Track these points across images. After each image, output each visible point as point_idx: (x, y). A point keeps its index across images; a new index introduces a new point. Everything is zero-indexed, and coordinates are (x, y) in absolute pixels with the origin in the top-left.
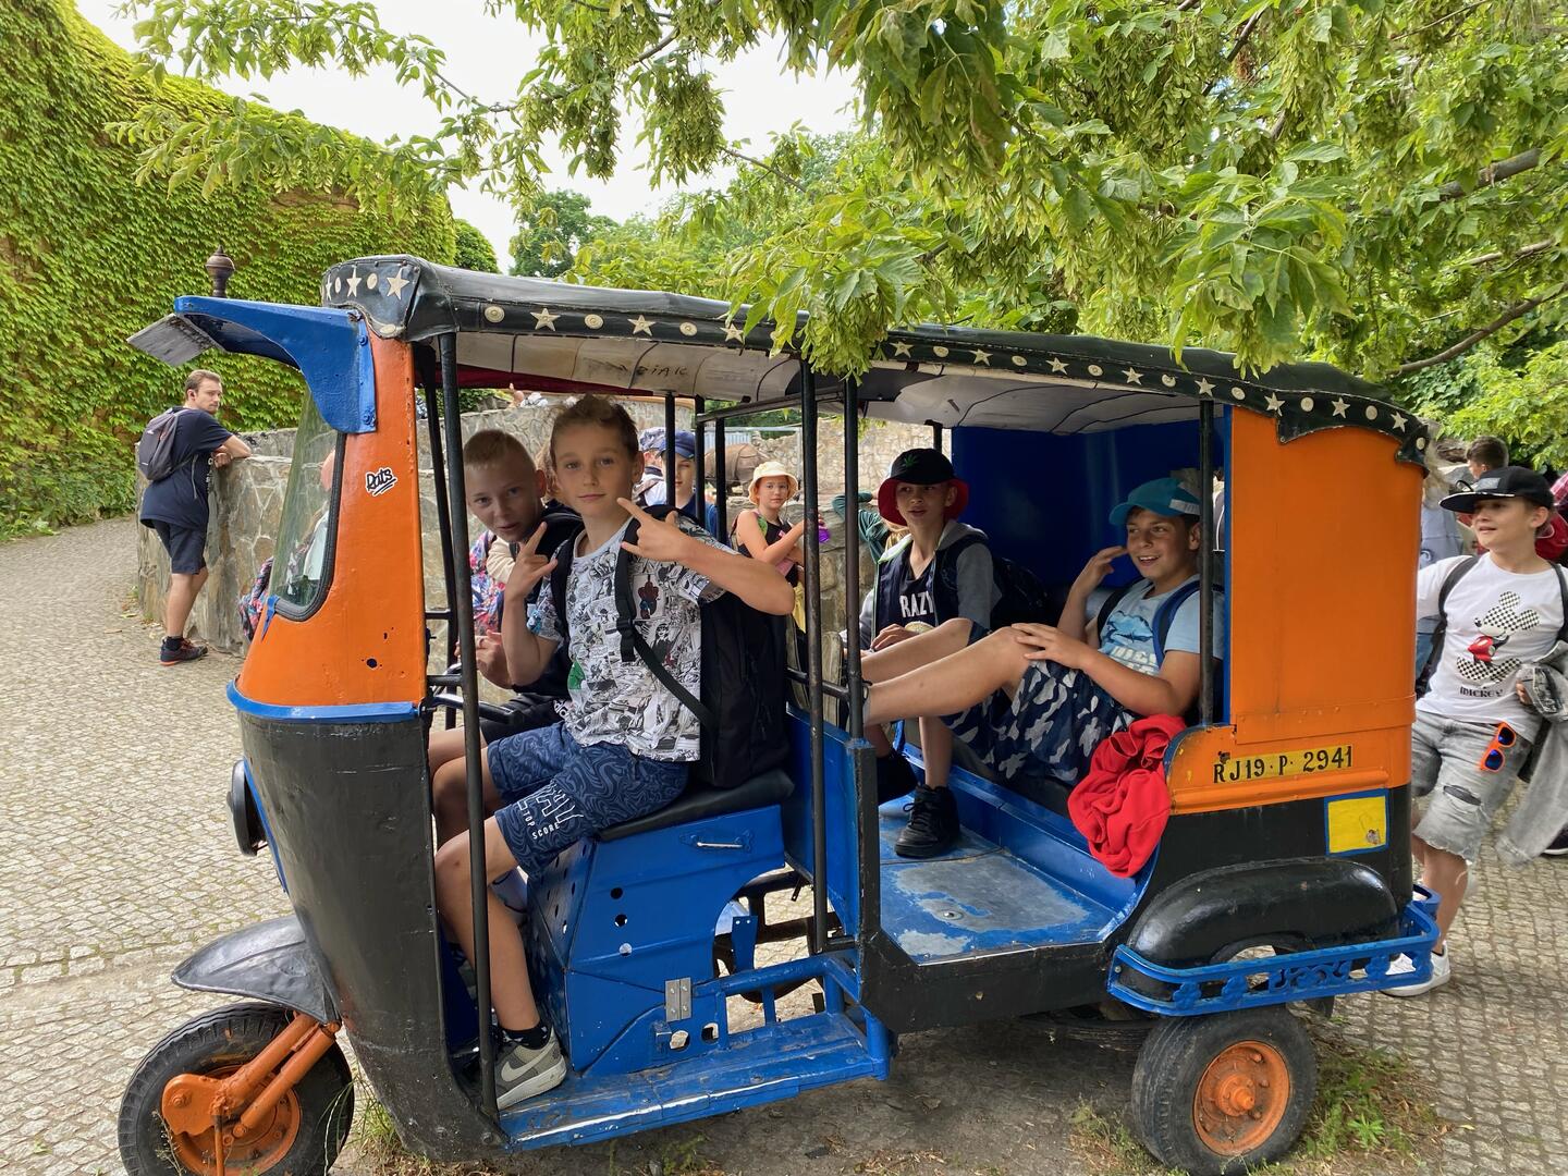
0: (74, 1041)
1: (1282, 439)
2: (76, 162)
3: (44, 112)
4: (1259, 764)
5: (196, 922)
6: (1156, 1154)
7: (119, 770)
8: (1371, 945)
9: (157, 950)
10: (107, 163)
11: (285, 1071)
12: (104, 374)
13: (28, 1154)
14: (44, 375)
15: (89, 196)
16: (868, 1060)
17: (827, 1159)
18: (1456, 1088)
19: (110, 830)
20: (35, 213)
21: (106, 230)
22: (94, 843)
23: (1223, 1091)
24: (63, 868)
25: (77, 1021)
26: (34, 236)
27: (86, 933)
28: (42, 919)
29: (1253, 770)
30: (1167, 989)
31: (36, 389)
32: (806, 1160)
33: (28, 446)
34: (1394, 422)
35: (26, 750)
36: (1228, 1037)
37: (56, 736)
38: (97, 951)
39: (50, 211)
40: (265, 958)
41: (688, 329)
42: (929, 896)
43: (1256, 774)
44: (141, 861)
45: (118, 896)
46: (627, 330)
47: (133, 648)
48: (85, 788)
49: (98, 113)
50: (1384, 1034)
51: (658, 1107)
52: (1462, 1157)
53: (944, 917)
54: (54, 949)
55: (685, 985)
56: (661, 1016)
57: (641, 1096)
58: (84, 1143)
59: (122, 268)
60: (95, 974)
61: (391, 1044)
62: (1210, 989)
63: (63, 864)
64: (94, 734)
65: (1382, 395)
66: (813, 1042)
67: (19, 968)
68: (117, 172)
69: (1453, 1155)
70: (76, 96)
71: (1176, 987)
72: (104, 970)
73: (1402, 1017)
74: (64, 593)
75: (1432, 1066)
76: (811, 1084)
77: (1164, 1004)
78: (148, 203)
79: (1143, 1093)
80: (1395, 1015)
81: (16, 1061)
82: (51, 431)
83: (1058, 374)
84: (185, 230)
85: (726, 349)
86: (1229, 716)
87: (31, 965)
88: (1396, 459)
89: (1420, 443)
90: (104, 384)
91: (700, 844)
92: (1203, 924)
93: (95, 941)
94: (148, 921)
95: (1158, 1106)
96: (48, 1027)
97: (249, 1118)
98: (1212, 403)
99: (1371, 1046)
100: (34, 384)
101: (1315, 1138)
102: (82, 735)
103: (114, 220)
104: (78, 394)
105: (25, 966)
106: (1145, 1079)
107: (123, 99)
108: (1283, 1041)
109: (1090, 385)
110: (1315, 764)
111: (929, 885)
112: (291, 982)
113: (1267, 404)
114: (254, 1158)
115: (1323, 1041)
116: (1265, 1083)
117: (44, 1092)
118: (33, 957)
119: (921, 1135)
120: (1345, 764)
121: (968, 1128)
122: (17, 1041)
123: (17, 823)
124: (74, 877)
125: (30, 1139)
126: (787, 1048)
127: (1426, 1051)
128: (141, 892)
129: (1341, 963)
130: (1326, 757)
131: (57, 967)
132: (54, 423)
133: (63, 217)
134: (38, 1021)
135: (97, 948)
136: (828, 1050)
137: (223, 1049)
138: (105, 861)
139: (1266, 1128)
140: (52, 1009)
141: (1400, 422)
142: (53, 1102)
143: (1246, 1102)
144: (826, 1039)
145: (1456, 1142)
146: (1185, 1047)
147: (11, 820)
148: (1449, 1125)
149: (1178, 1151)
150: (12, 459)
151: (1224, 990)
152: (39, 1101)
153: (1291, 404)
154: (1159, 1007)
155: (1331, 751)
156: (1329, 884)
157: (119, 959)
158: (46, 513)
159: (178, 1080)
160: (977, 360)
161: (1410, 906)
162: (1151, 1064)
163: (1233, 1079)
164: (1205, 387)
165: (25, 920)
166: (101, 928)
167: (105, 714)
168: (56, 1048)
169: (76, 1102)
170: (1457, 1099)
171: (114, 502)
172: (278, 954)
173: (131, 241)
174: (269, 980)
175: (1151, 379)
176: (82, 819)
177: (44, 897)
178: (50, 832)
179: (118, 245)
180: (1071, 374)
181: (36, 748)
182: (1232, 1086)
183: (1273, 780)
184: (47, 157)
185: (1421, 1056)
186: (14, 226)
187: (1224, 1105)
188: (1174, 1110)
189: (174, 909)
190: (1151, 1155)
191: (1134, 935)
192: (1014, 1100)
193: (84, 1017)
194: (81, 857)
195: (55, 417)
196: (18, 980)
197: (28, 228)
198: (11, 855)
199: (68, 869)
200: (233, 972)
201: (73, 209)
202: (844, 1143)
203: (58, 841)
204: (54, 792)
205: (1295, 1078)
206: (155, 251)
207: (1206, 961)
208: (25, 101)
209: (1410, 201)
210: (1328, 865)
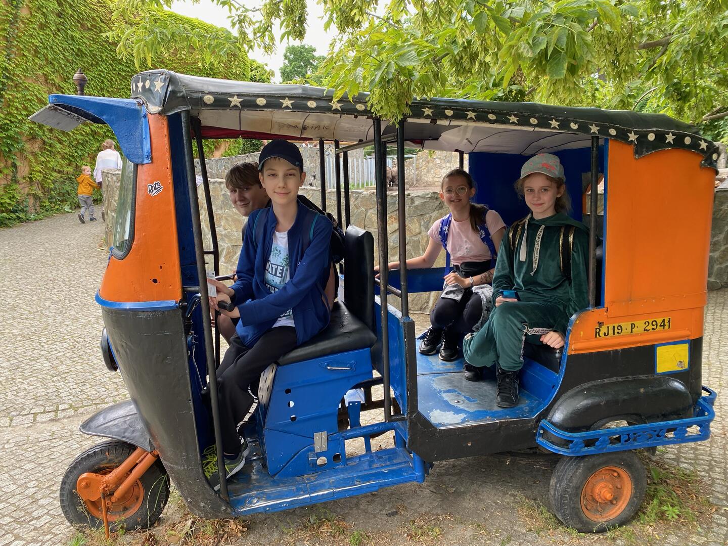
0: (55, 450)
1: (637, 156)
2: (72, 38)
3: (56, 14)
4: (619, 328)
5: (117, 393)
6: (562, 520)
7: (90, 321)
8: (677, 421)
9: (98, 406)
10: (87, 38)
11: (134, 472)
12: (92, 138)
13: (26, 504)
14: (64, 139)
15: (80, 53)
16: (414, 474)
17: (396, 517)
18: (722, 487)
19: (83, 350)
20: (55, 63)
21: (89, 70)
22: (75, 356)
23: (597, 490)
24: (60, 367)
25: (57, 440)
26: (56, 74)
27: (67, 398)
28: (48, 391)
29: (616, 330)
30: (566, 443)
31: (61, 146)
32: (386, 517)
33: (59, 172)
34: (700, 145)
35: (50, 312)
36: (600, 465)
37: (64, 305)
38: (71, 406)
39: (62, 62)
40: (122, 420)
41: (312, 104)
42: (449, 391)
43: (618, 333)
44: (95, 364)
45: (83, 380)
46: (279, 106)
47: (101, 265)
48: (74, 330)
49: (81, 14)
50: (685, 458)
51: (308, 496)
52: (722, 525)
53: (454, 403)
54: (52, 406)
55: (324, 435)
56: (312, 450)
57: (301, 489)
58: (52, 500)
59: (97, 88)
60: (69, 417)
61: (177, 464)
62: (589, 443)
63: (61, 365)
64: (80, 304)
65: (694, 131)
66: (388, 463)
67: (35, 414)
68: (92, 42)
69: (717, 524)
70: (71, 6)
71: (572, 442)
72: (73, 416)
73: (696, 449)
74: (74, 239)
75: (710, 476)
76: (385, 485)
77: (565, 450)
78: (107, 56)
79: (555, 490)
80: (692, 448)
81: (28, 459)
82: (69, 165)
83: (513, 123)
84: (125, 69)
85: (331, 115)
86: (604, 303)
87: (41, 413)
88: (701, 165)
89: (715, 156)
90: (92, 142)
91: (329, 368)
92: (587, 410)
93: (71, 402)
94: (95, 392)
95: (562, 497)
96: (44, 443)
97: (118, 494)
98: (597, 138)
99: (678, 465)
100: (60, 143)
101: (644, 513)
102: (75, 305)
103: (92, 65)
104: (81, 147)
105: (38, 413)
106: (556, 483)
107: (92, 6)
108: (629, 467)
109: (531, 129)
110: (650, 327)
111: (449, 385)
112: (133, 432)
113: (629, 137)
114: (124, 510)
115: (653, 461)
116: (619, 486)
117: (38, 474)
118: (42, 409)
119: (444, 506)
120: (666, 327)
121: (468, 504)
122: (29, 450)
123: (42, 346)
124: (64, 371)
125: (28, 497)
126: (375, 466)
127: (707, 468)
128: (93, 379)
129: (660, 430)
130: (657, 324)
131: (52, 414)
132: (70, 161)
133: (68, 64)
134: (40, 440)
135: (71, 405)
136: (394, 468)
137: (105, 461)
138: (79, 364)
139: (619, 508)
140: (48, 434)
141: (704, 145)
142: (41, 479)
143: (609, 496)
144: (395, 461)
145: (720, 517)
146: (577, 469)
147: (40, 345)
148: (716, 507)
149: (572, 519)
150: (52, 178)
151: (597, 444)
152: (35, 478)
153: (642, 137)
154: (562, 451)
155: (659, 321)
156: (654, 389)
157: (80, 410)
158: (69, 203)
159: (84, 475)
160: (468, 117)
161: (701, 400)
162: (559, 477)
163: (602, 484)
164: (594, 129)
165: (41, 392)
166: (74, 396)
167: (86, 295)
168: (46, 453)
169: (51, 480)
170: (722, 493)
171: (99, 197)
172: (128, 418)
173: (100, 75)
174: (123, 431)
175: (564, 125)
176: (71, 344)
177: (50, 381)
178: (56, 350)
179: (94, 77)
180: (520, 123)
181: (54, 311)
182: (602, 488)
183: (627, 336)
184: (59, 36)
185: (704, 470)
186: (46, 69)
187: (597, 498)
188: (571, 499)
189: (107, 387)
190: (559, 520)
191: (551, 414)
192: (492, 489)
193: (61, 438)
194: (69, 362)
195: (71, 158)
196: (35, 420)
197: (53, 70)
198: (38, 361)
199: (62, 368)
200: (105, 427)
201: (72, 60)
202: (406, 509)
203: (59, 354)
204: (60, 331)
205: (635, 485)
206: (112, 79)
207: (588, 428)
208: (47, 10)
209: (716, 24)
210: (656, 379)
